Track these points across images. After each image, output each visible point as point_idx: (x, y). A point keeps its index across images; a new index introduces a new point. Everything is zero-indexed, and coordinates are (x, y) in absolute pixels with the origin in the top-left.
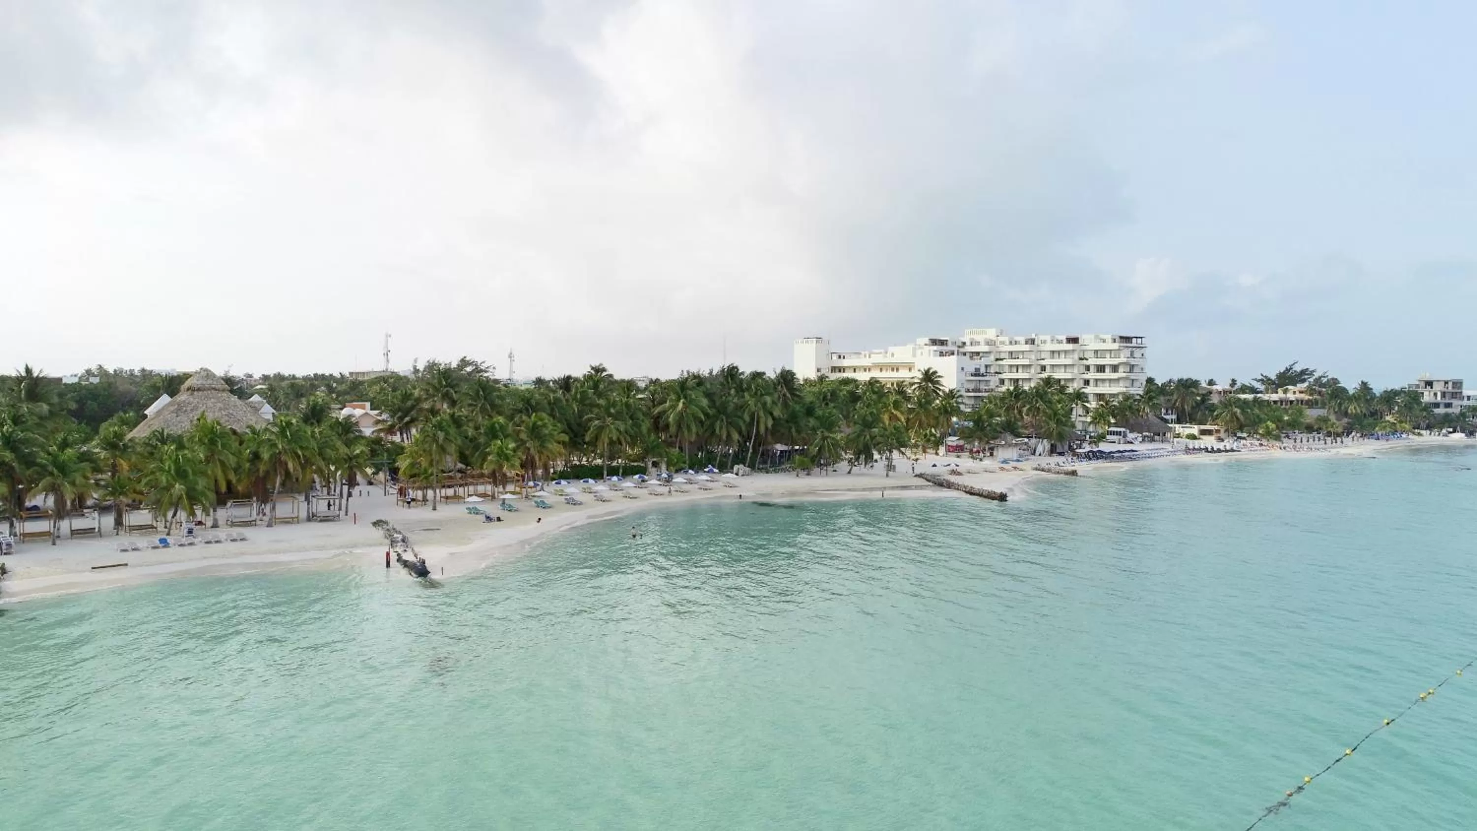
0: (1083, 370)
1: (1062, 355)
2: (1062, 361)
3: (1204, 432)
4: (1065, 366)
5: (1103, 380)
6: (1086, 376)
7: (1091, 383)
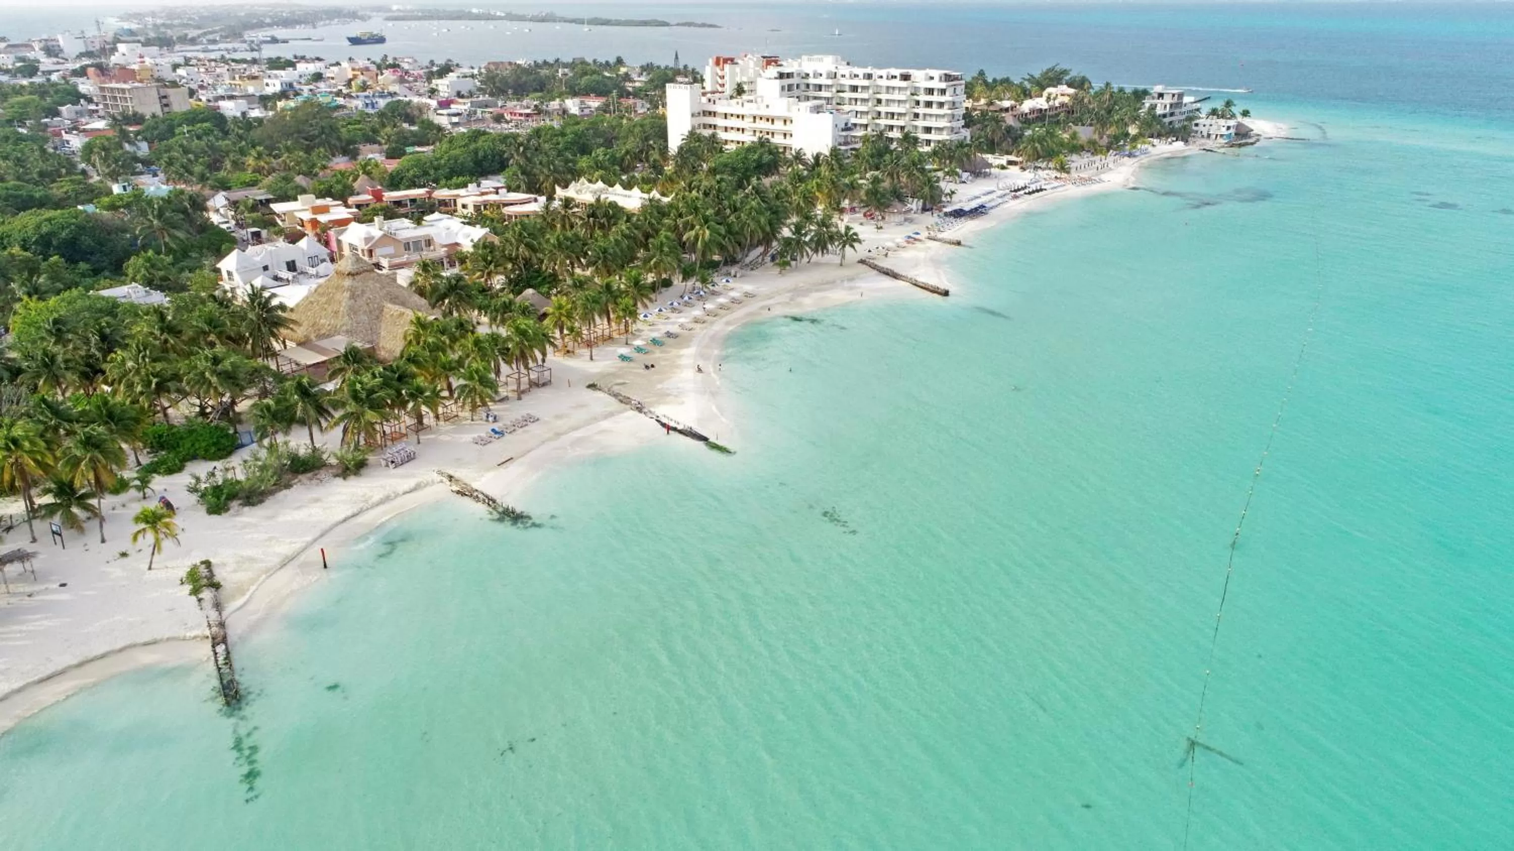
0: (913, 104)
1: (897, 91)
2: (896, 96)
3: (1010, 163)
4: (899, 101)
5: (931, 115)
6: (916, 111)
7: (921, 116)
